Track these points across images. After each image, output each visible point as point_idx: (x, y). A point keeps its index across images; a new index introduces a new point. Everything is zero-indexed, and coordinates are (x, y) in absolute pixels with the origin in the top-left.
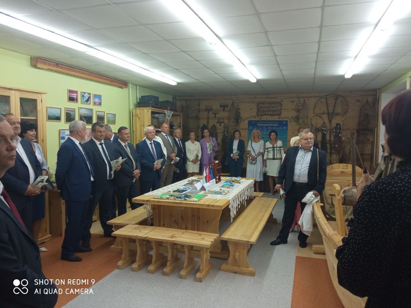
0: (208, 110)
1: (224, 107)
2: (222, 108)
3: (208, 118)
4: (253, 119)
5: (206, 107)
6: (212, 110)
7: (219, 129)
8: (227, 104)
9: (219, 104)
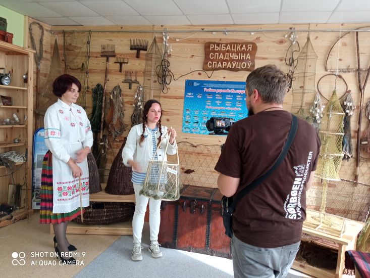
0: (107, 55)
1: (138, 49)
2: (135, 51)
3: (107, 72)
4: (196, 77)
5: (104, 49)
6: (114, 56)
7: (127, 96)
8: (143, 44)
9: (128, 43)
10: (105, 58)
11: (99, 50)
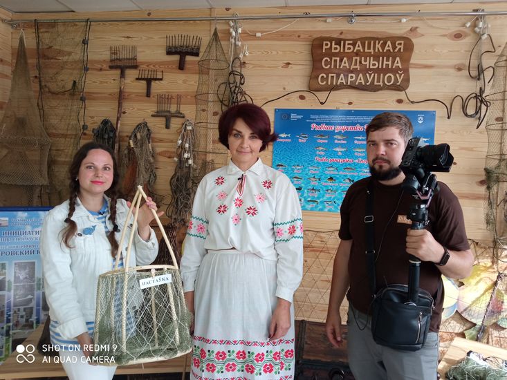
0: (122, 65)
1: (182, 53)
2: (176, 58)
3: (121, 97)
4: (295, 104)
5: (115, 53)
6: (135, 67)
7: (161, 141)
8: (192, 43)
9: (163, 42)
10: (118, 72)
11: (106, 55)
